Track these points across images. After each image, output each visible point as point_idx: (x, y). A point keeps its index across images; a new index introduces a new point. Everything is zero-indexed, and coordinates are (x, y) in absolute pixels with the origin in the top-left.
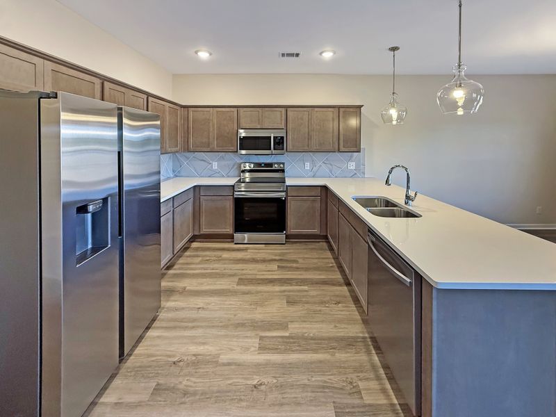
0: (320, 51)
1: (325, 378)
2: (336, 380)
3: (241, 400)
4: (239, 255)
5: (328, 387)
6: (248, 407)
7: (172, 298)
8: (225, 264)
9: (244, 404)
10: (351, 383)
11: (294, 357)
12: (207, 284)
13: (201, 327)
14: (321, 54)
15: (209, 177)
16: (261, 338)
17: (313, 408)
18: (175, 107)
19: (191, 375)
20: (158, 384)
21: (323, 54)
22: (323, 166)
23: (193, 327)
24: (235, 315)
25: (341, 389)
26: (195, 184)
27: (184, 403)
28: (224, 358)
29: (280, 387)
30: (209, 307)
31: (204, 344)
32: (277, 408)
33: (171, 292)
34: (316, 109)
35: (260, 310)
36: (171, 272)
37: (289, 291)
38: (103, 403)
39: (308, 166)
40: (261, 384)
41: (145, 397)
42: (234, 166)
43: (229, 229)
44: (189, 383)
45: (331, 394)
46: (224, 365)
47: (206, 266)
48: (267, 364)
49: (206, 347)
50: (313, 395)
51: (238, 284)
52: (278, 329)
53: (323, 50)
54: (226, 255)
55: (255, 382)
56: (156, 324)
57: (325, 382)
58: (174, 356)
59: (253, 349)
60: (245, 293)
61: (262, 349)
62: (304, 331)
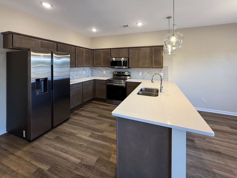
0: (136, 23)
1: (102, 150)
2: (105, 151)
3: (74, 147)
4: (105, 107)
5: (101, 152)
6: (75, 149)
7: (76, 116)
8: (99, 109)
9: (74, 148)
10: (110, 154)
11: (98, 141)
12: (88, 114)
13: (78, 126)
14: (137, 24)
15: (103, 77)
16: (92, 133)
17: (92, 156)
18: (88, 50)
19: (66, 137)
20: (58, 136)
21: (138, 24)
22: (148, 74)
23: (76, 125)
24: (90, 125)
25: (105, 154)
26: (94, 79)
27: (60, 142)
28: (78, 135)
29: (87, 147)
30: (84, 121)
31: (75, 130)
32: (82, 152)
33: (76, 114)
34: (141, 48)
35: (99, 125)
36: (81, 108)
37: (113, 122)
38: (44, 137)
39: (140, 74)
40: (82, 145)
41: (53, 138)
42: (111, 73)
43: (105, 97)
44: (65, 138)
45: (100, 154)
46: (77, 137)
47: (92, 109)
48: (89, 141)
49: (75, 131)
50: (95, 152)
51: (98, 116)
52: (100, 132)
53: (137, 22)
54: (101, 107)
55: (81, 144)
56: (67, 122)
57: (102, 151)
58: (66, 131)
59: (88, 135)
60: (98, 119)
61: (90, 136)
62: (108, 135)
